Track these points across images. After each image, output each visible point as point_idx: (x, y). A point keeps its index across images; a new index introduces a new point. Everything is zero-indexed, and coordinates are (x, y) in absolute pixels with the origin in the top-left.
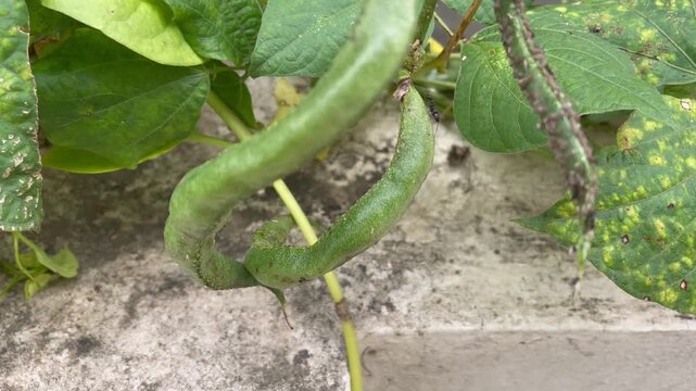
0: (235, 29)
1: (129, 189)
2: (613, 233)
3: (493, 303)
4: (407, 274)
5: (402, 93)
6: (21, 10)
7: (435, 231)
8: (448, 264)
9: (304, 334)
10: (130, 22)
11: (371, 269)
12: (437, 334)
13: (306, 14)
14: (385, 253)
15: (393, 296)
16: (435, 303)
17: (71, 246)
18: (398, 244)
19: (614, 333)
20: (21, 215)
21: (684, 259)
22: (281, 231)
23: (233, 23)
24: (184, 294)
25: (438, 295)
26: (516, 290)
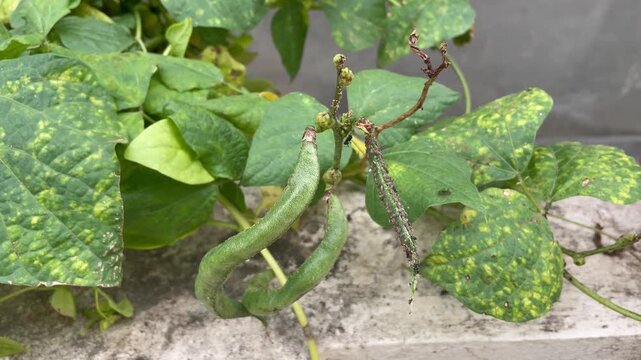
0: (234, 157)
1: (164, 256)
2: (460, 274)
3: (413, 325)
4: (354, 306)
5: (327, 198)
6: (116, 164)
7: (373, 276)
8: (382, 299)
9: (283, 350)
10: (173, 163)
11: (329, 304)
12: (374, 347)
13: (274, 150)
14: (338, 292)
15: (344, 323)
16: (372, 326)
17: (128, 296)
18: (348, 286)
19: (497, 343)
20: (112, 277)
21: (505, 288)
22: (265, 280)
23: (232, 154)
24: (203, 326)
25: (374, 321)
26: (428, 315)
